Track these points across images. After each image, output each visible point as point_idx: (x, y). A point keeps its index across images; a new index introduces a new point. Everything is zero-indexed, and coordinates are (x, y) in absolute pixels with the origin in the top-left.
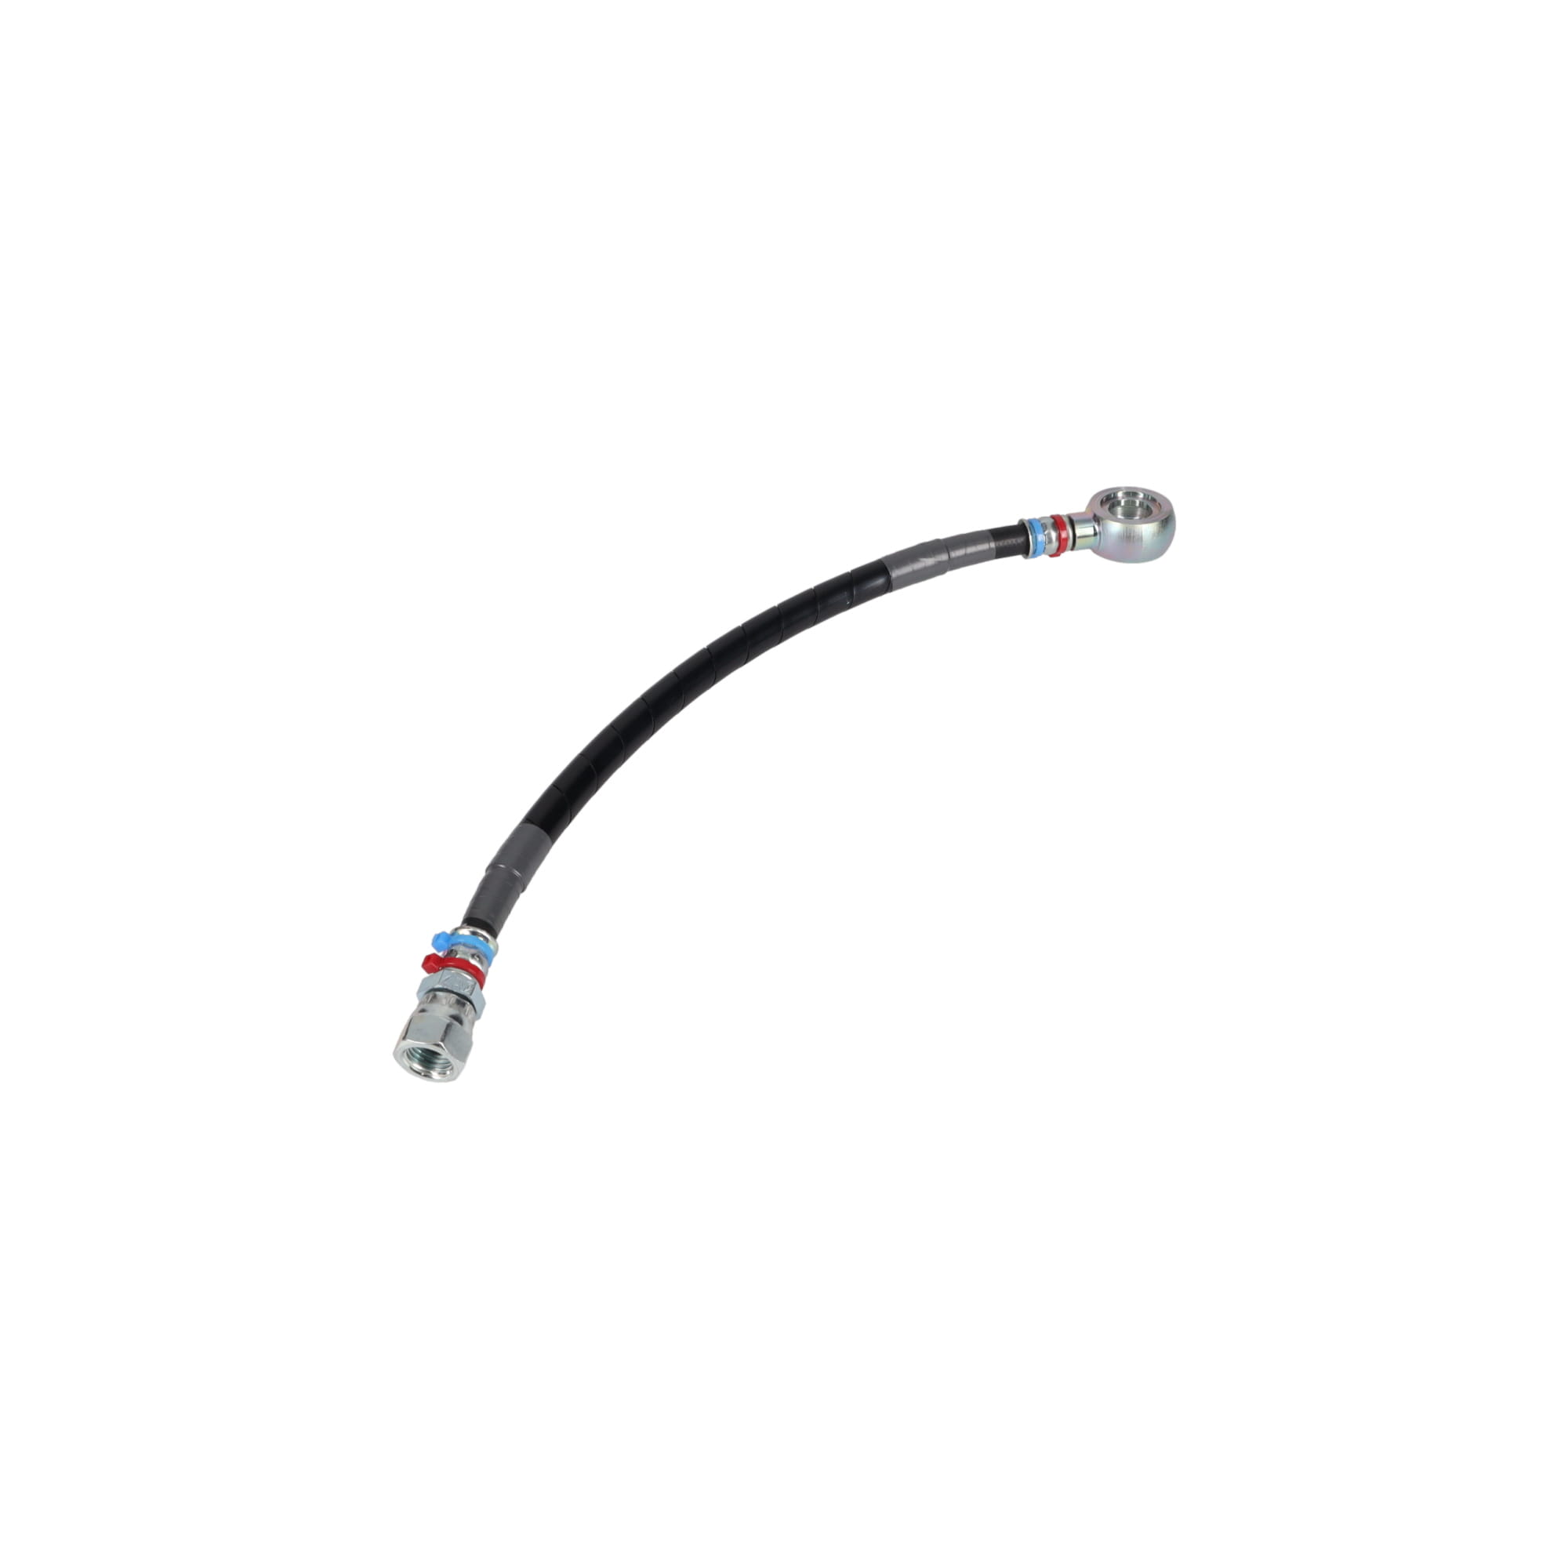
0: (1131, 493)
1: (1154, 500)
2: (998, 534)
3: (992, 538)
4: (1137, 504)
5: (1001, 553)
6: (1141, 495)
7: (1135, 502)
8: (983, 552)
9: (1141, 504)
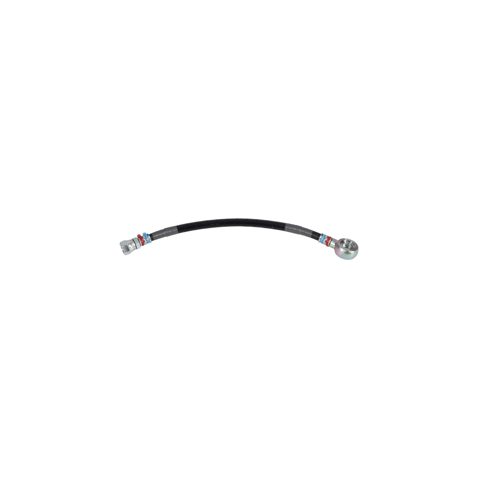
0: (349, 241)
1: (354, 244)
2: (314, 233)
3: (312, 233)
4: (350, 244)
5: (312, 237)
6: (351, 242)
7: (349, 244)
8: (309, 234)
9: (351, 244)
